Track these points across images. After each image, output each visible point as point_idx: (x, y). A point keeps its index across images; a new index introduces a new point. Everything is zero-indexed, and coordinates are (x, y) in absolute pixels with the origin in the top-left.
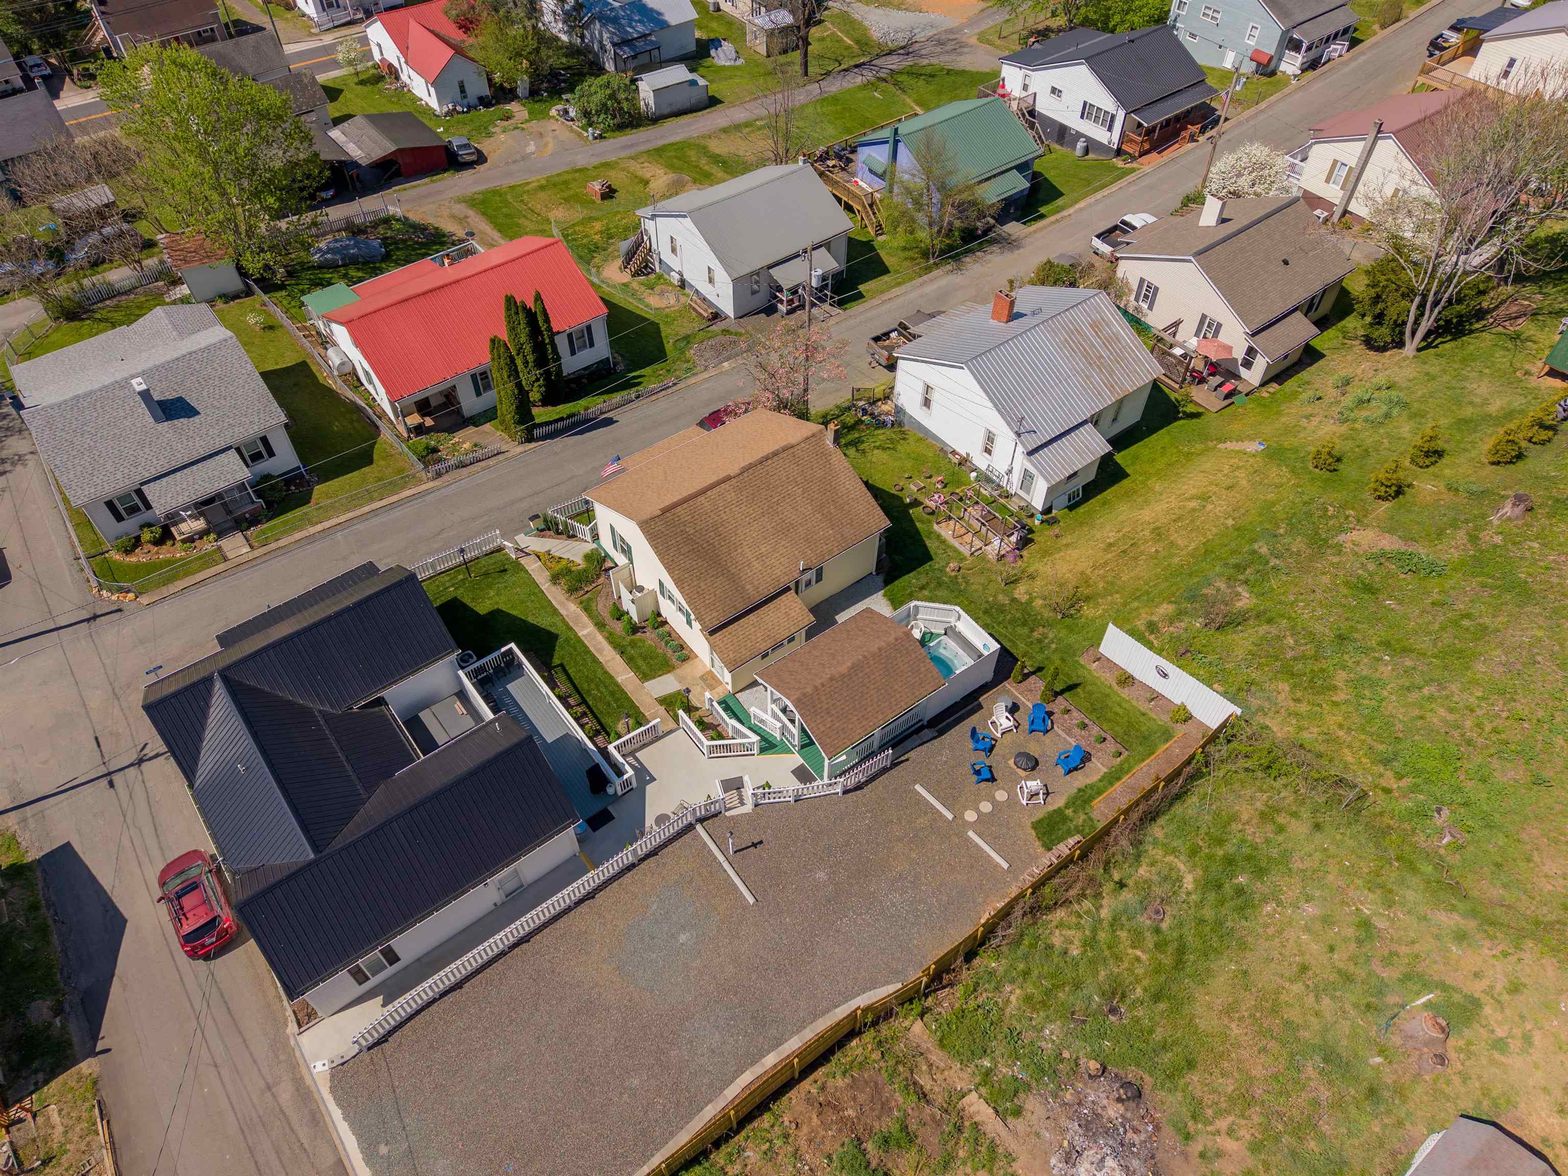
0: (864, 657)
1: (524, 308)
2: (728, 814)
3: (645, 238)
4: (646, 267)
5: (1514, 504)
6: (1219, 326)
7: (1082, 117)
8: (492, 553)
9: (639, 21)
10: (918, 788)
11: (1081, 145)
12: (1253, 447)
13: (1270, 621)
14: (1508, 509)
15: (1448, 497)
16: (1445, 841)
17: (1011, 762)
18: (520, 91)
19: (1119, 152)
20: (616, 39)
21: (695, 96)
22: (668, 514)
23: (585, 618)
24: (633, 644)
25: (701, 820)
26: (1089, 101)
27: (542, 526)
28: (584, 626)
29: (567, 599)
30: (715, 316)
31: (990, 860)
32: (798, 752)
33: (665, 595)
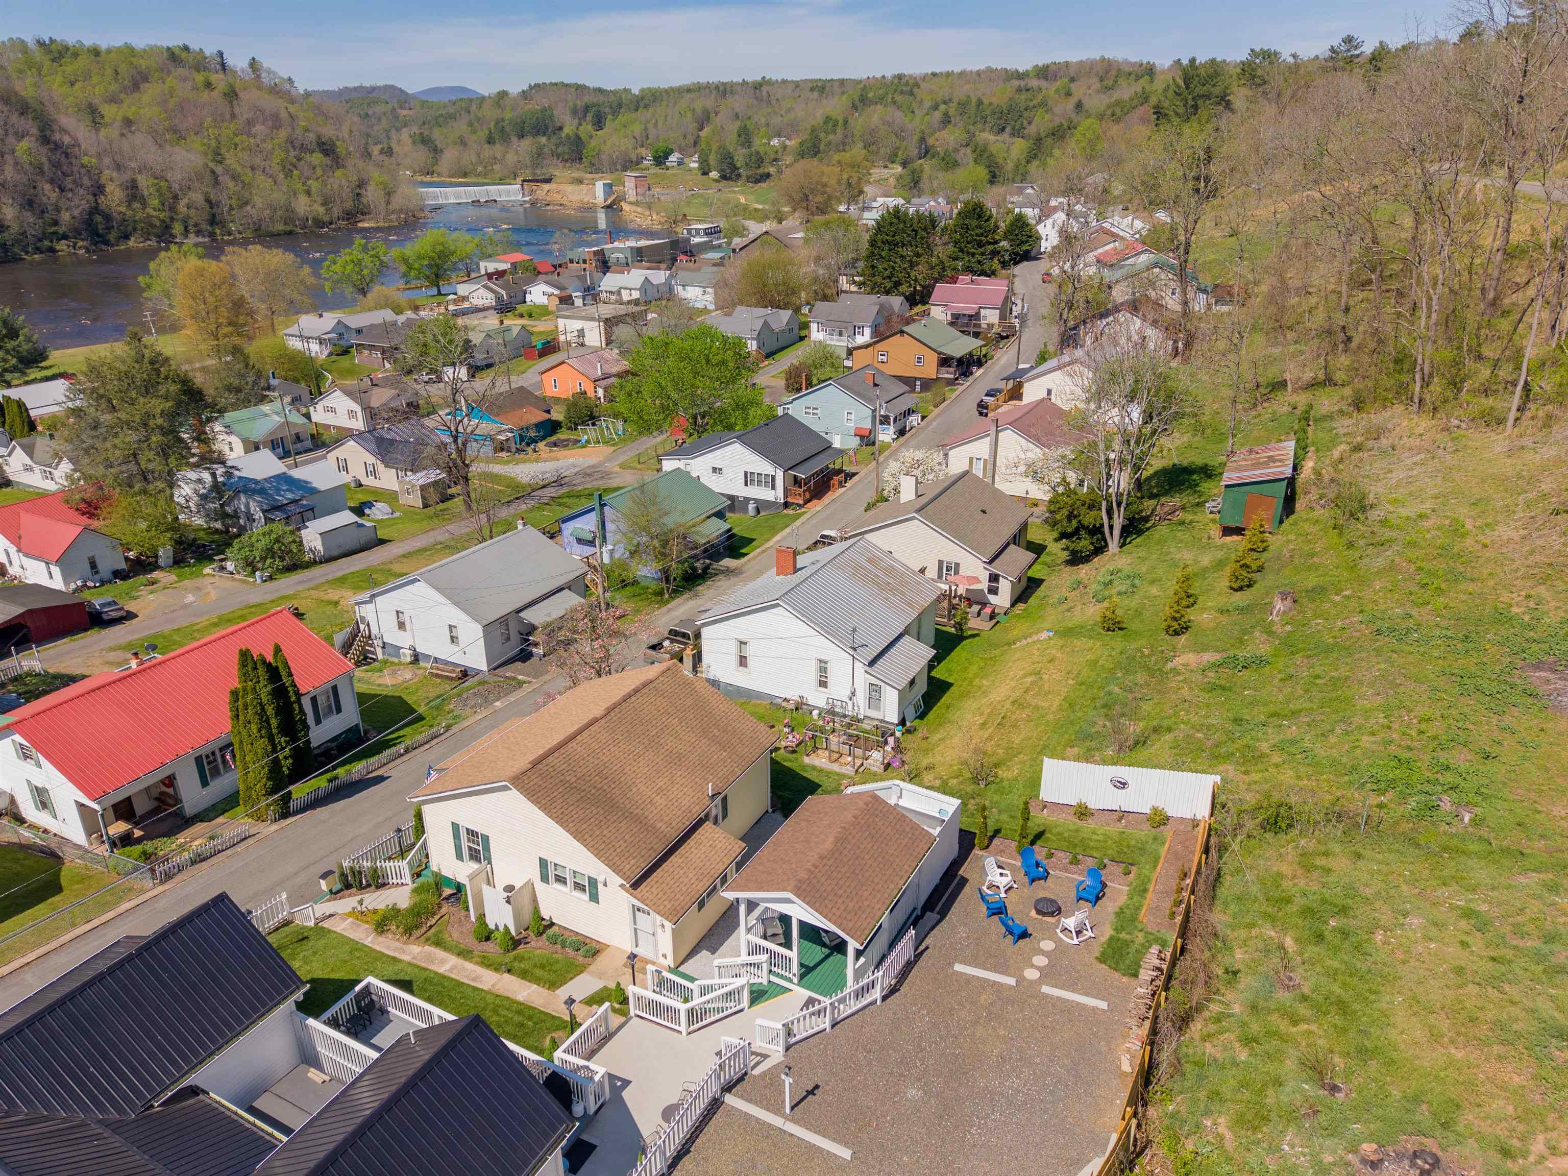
0: (844, 828)
1: (264, 662)
2: (756, 1072)
3: (362, 627)
4: (366, 658)
5: (1282, 599)
6: (957, 565)
7: (746, 484)
8: (277, 929)
9: (287, 490)
10: (958, 967)
11: (751, 507)
12: (1044, 635)
13: (1169, 730)
14: (1279, 605)
15: (1224, 619)
16: (1466, 820)
17: (1033, 913)
18: (161, 562)
19: (786, 505)
20: (265, 507)
21: (364, 537)
22: (540, 766)
23: (439, 953)
24: (520, 959)
25: (728, 1088)
26: (749, 470)
27: (338, 886)
28: (443, 961)
29: (405, 943)
30: (465, 674)
31: (1083, 1007)
32: (799, 984)
33: (552, 878)
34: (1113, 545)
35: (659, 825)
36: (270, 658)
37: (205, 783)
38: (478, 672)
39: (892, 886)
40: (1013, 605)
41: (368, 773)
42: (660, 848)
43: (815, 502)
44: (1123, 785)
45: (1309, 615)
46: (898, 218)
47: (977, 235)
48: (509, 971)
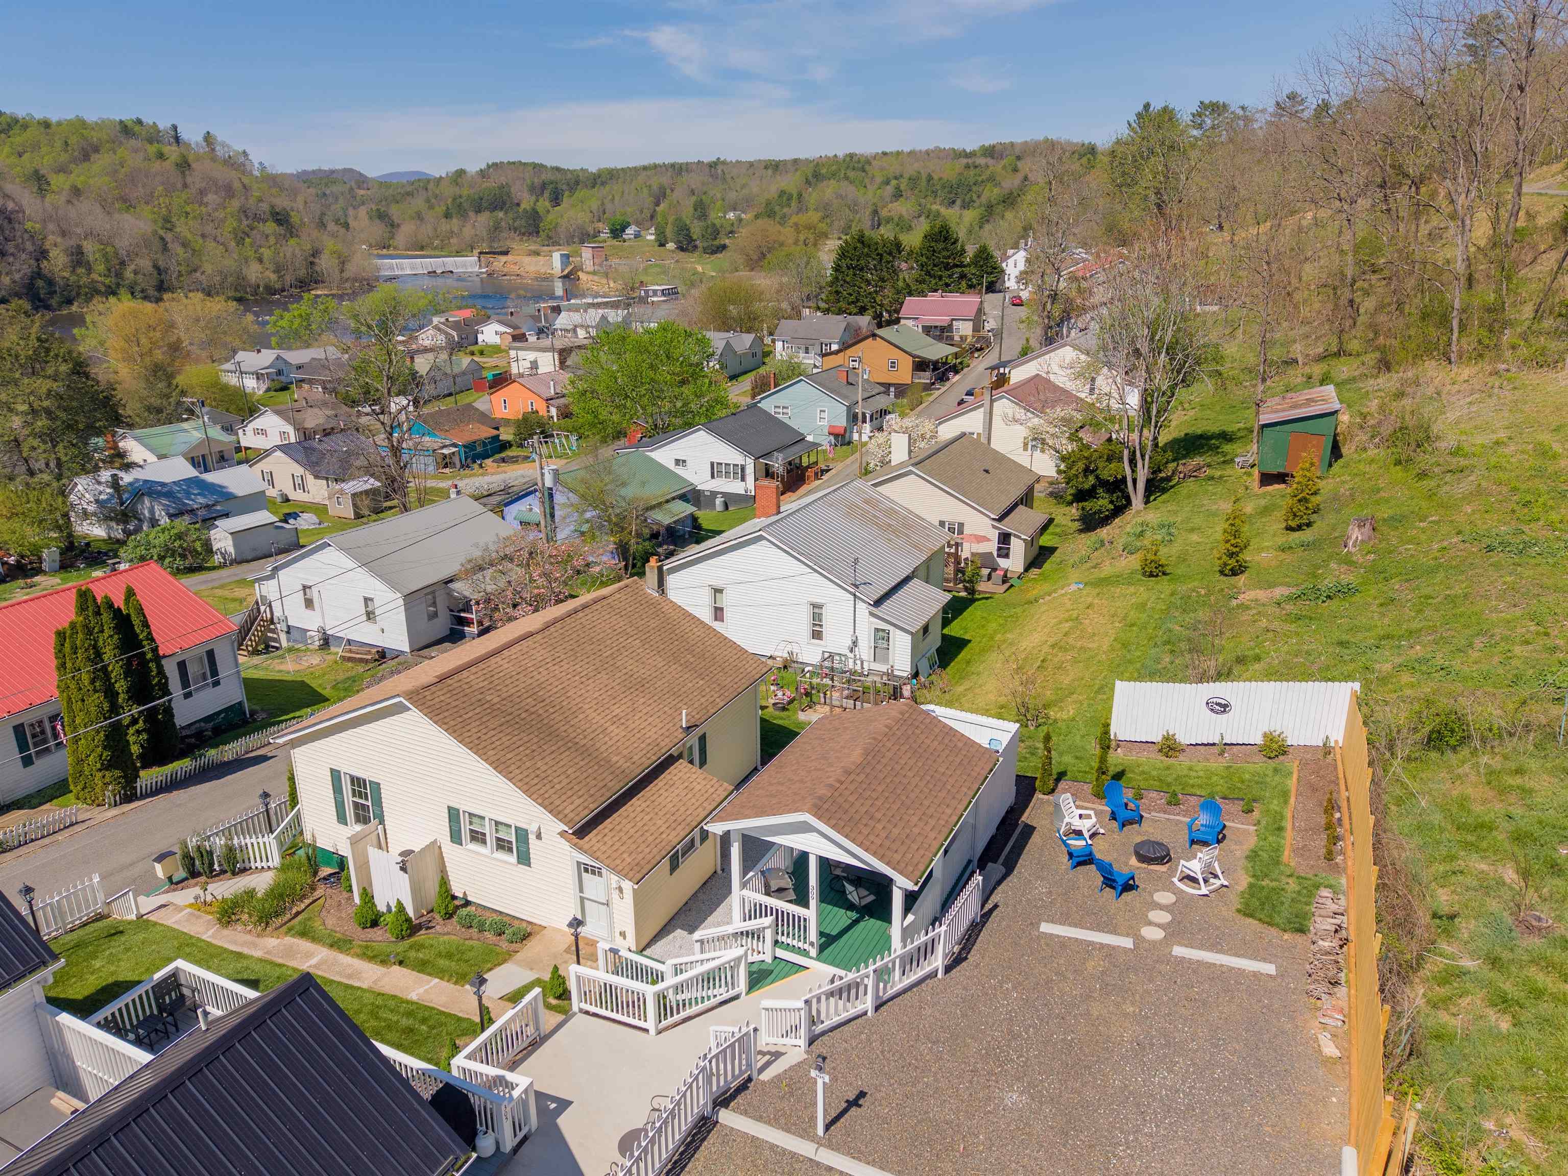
0: (875, 739)
1: (110, 605)
2: (766, 1076)
3: (262, 608)
4: (267, 647)
5: (1359, 526)
6: (961, 525)
7: (713, 477)
8: (85, 925)
9: (199, 494)
10: (1045, 928)
11: (719, 501)
12: (1074, 587)
13: (1258, 659)
14: (1356, 534)
15: (1287, 557)
17: (1134, 861)
18: (45, 566)
20: (172, 511)
21: (284, 539)
22: (449, 681)
23: (304, 945)
24: (420, 947)
25: (723, 1100)
26: (716, 461)
27: (181, 874)
28: (309, 955)
29: (258, 936)
30: (382, 655)
31: (1241, 972)
32: (818, 959)
33: (465, 835)
34: (1137, 501)
35: (615, 759)
36: (119, 602)
37: (27, 761)
38: (398, 654)
39: (949, 811)
40: (1027, 570)
41: (247, 753)
42: (617, 787)
43: (789, 494)
44: (1224, 708)
45: (1394, 541)
46: (863, 243)
47: (945, 257)
48: (401, 963)
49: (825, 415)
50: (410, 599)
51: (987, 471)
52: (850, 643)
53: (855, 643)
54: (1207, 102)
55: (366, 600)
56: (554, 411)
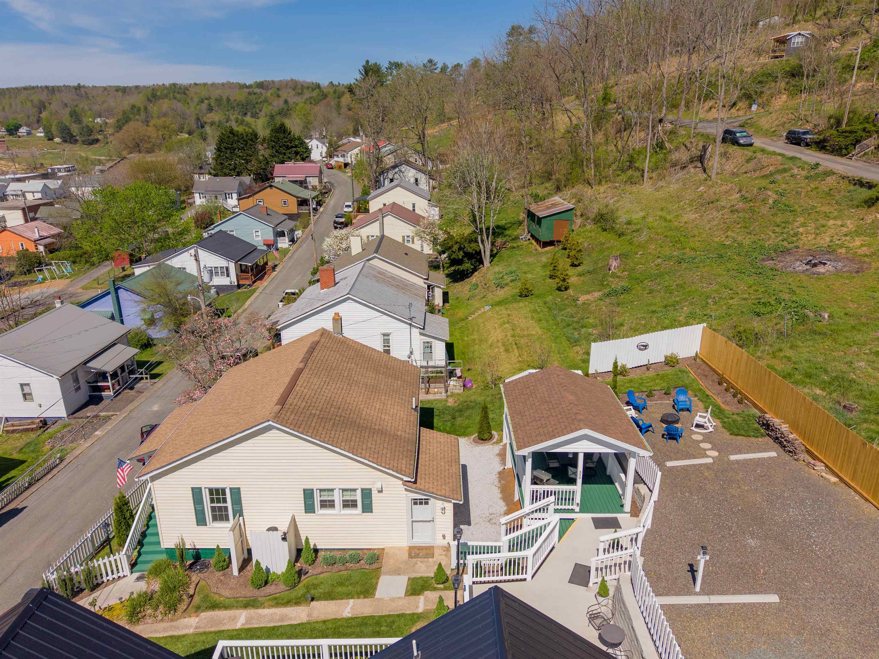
10: (669, 465)
11: (213, 291)
12: (486, 309)
15: (586, 278)
16: (826, 317)
19: (239, 286)
22: (287, 406)
24: (314, 586)
28: (234, 619)
29: (172, 620)
30: (44, 423)
31: (763, 459)
32: (581, 511)
33: (317, 504)
34: (487, 262)
35: (399, 433)
38: (56, 420)
42: (413, 449)
43: (258, 282)
44: (646, 347)
45: (632, 265)
47: (285, 142)
48: (313, 599)
49: (259, 234)
50: (63, 379)
51: (406, 254)
52: (408, 353)
53: (411, 353)
54: (392, 62)
55: (22, 385)
56: (41, 248)
